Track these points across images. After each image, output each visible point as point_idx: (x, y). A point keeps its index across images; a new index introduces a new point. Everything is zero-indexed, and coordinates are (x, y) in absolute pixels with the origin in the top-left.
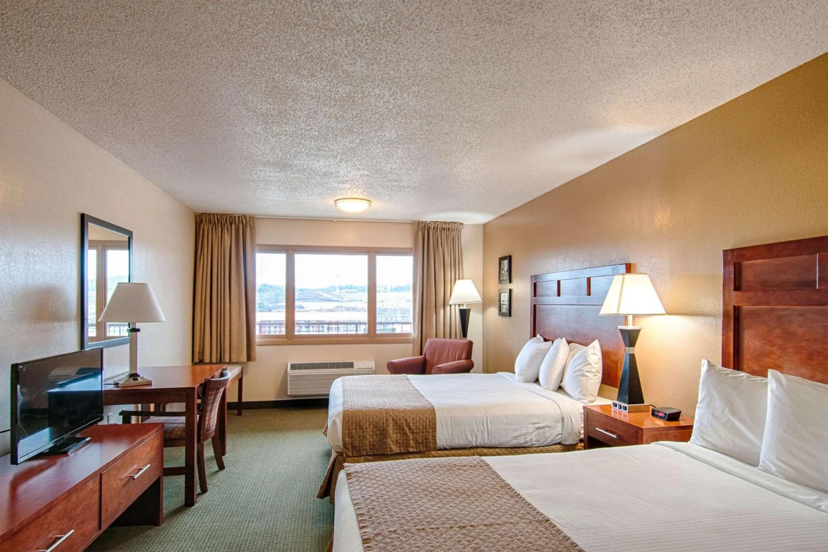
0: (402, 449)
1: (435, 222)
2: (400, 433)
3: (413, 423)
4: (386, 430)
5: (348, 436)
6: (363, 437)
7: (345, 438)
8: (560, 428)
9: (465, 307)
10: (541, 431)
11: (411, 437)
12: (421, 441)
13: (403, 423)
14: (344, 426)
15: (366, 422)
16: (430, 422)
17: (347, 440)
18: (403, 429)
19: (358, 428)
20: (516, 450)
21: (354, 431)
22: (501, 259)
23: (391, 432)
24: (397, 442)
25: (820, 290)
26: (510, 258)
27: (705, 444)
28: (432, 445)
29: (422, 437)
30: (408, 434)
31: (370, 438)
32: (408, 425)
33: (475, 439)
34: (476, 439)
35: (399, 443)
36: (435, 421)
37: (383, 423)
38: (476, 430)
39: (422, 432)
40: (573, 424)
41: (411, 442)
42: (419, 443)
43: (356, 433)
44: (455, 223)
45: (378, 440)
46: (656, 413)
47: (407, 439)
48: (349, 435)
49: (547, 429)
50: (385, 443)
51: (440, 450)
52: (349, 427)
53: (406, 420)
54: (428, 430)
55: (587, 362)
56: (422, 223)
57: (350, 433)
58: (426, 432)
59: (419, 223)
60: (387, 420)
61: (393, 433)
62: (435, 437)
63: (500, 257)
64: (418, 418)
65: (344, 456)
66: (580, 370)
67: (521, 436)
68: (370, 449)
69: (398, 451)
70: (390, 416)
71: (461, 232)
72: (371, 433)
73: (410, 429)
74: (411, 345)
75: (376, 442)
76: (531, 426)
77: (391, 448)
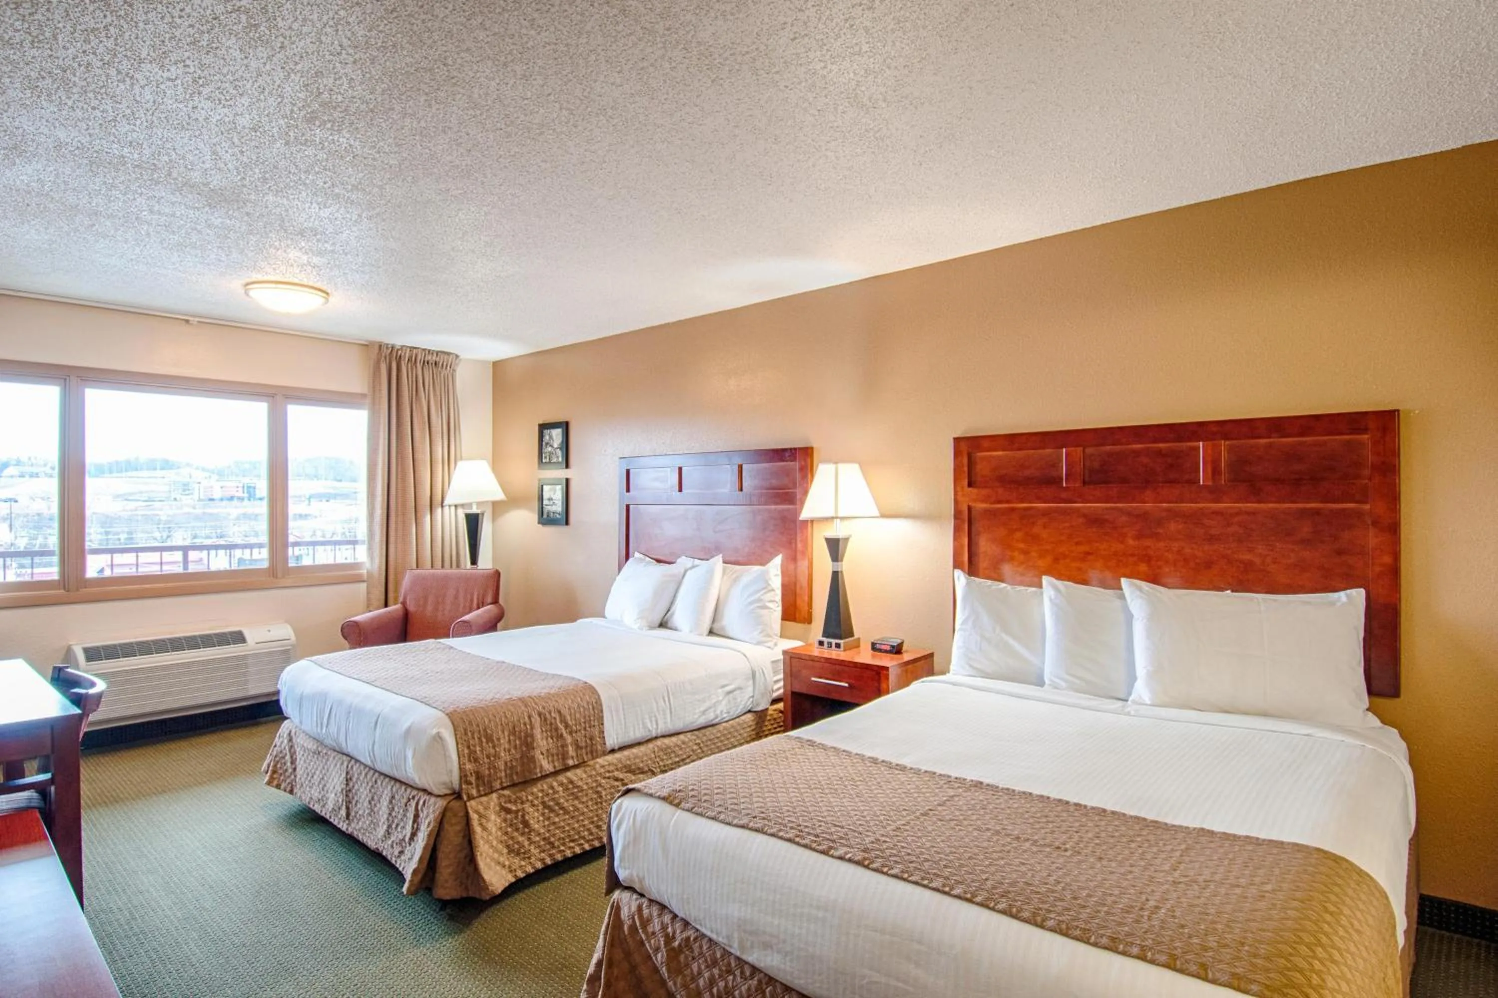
0: (556, 764)
1: (412, 348)
2: (552, 738)
3: (570, 715)
4: (532, 736)
5: (470, 761)
6: (495, 756)
7: (464, 764)
8: (750, 689)
9: (475, 510)
10: (731, 695)
11: (569, 739)
12: (584, 744)
13: (555, 718)
14: (460, 741)
15: (496, 727)
16: (593, 709)
17: (469, 766)
18: (557, 729)
19: (484, 740)
20: (703, 731)
21: (478, 748)
22: (544, 427)
23: (539, 736)
24: (549, 754)
25: (1067, 488)
26: (565, 426)
27: (972, 673)
28: (599, 748)
29: (585, 737)
30: (565, 735)
31: (505, 755)
32: (564, 721)
33: (655, 726)
34: (657, 724)
35: (553, 755)
36: (601, 705)
37: (525, 724)
38: (655, 709)
39: (585, 729)
40: (765, 679)
41: (570, 748)
42: (581, 748)
43: (482, 751)
44: (448, 354)
45: (518, 756)
46: (878, 646)
47: (564, 746)
48: (469, 757)
49: (738, 692)
50: (532, 760)
51: (613, 751)
52: (469, 741)
53: (559, 712)
54: (592, 723)
55: (770, 588)
56: (387, 348)
57: (472, 753)
58: (590, 727)
59: (380, 346)
60: (530, 717)
61: (542, 739)
62: (603, 732)
63: (541, 422)
64: (575, 705)
65: (465, 798)
66: (759, 600)
67: (710, 708)
68: (506, 776)
69: (552, 770)
70: (534, 709)
71: (454, 370)
72: (507, 746)
73: (567, 726)
74: (363, 586)
75: (516, 760)
76: (720, 691)
77: (541, 767)
